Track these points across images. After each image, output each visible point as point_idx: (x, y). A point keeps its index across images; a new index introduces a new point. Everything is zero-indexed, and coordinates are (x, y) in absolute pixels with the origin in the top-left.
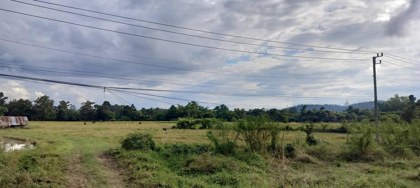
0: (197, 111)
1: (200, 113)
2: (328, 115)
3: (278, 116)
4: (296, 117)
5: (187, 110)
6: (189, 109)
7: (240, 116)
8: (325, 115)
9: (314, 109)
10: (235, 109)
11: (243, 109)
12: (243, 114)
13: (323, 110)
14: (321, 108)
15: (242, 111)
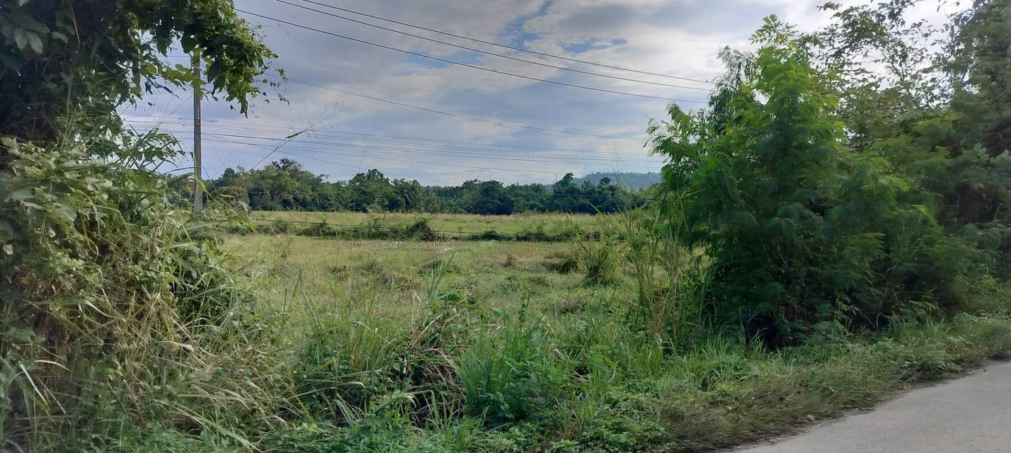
0: (291, 184)
1: (299, 189)
3: (500, 199)
5: (262, 182)
6: (268, 180)
9: (586, 182)
10: (395, 182)
11: (415, 182)
12: (413, 192)
13: (606, 186)
14: (602, 180)
15: (414, 187)
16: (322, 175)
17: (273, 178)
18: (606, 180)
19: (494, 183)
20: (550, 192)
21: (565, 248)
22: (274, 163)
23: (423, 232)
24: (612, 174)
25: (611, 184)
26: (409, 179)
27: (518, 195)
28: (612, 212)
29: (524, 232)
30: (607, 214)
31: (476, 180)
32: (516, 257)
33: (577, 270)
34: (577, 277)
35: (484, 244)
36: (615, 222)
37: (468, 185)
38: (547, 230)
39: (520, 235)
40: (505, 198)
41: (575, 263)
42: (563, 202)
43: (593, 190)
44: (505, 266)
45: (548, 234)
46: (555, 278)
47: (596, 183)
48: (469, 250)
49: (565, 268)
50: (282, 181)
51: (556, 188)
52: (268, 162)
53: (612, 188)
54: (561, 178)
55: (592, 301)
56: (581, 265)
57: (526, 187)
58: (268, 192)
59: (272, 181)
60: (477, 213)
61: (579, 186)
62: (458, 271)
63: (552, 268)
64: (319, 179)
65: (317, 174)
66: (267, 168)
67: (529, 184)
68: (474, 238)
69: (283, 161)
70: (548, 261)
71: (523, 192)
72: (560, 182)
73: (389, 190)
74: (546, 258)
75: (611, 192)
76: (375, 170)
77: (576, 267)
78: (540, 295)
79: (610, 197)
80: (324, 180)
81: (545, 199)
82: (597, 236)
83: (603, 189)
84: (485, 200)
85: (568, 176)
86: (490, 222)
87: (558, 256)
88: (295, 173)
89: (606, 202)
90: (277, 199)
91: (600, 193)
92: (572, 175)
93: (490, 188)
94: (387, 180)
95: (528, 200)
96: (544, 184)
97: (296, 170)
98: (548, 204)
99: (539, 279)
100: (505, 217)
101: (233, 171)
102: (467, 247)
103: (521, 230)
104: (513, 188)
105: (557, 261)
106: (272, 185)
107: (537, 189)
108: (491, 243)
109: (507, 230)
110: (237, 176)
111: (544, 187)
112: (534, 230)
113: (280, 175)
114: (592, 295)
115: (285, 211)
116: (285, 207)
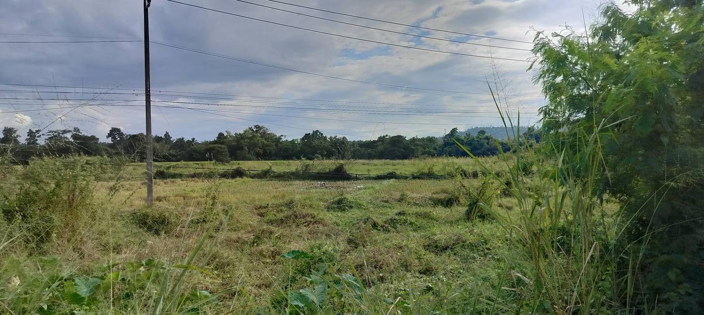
0: (261, 142)
1: (267, 146)
2: (488, 143)
3: (404, 148)
4: (435, 149)
5: (242, 142)
6: (246, 140)
7: (338, 150)
8: (482, 145)
9: (468, 134)
10: (331, 138)
11: (344, 138)
12: (343, 145)
13: (482, 136)
14: (479, 132)
15: (343, 141)
16: (282, 136)
17: (250, 138)
18: (482, 132)
19: (400, 137)
20: (441, 142)
21: (449, 185)
22: (250, 128)
23: (339, 175)
24: (487, 128)
25: (486, 134)
26: (340, 136)
27: (417, 145)
28: (488, 155)
29: (418, 172)
30: (484, 156)
31: (387, 135)
32: (408, 193)
33: (459, 204)
34: (460, 210)
35: (385, 182)
36: (489, 163)
37: (382, 139)
38: (436, 170)
39: (415, 175)
40: (408, 147)
41: (457, 198)
42: (451, 149)
43: (473, 140)
44: (399, 201)
45: (437, 173)
46: (440, 212)
47: (475, 135)
48: (372, 188)
49: (448, 203)
50: (256, 140)
51: (446, 139)
52: (246, 128)
53: (487, 138)
54: (448, 132)
55: (471, 239)
56: (462, 200)
57: (423, 139)
58: (246, 148)
59: (248, 141)
60: (388, 159)
61: (462, 137)
62: (360, 206)
63: (437, 202)
64: (280, 138)
65: (278, 135)
66: (245, 132)
67: (426, 137)
68: (379, 178)
69: (256, 126)
70: (435, 196)
71: (421, 143)
72: (448, 135)
73: (327, 144)
74: (433, 193)
75: (486, 141)
76: (317, 131)
77: (459, 201)
78: (424, 228)
79: (486, 144)
80: (283, 139)
81: (437, 147)
82: (475, 175)
83: (481, 139)
84: (393, 149)
85: (454, 130)
86: (395, 165)
87: (444, 192)
88: (264, 135)
89: (483, 148)
90: (252, 152)
91: (478, 141)
92: (457, 129)
93: (398, 140)
94: (326, 137)
95: (425, 149)
96: (437, 136)
97: (265, 133)
98: (440, 150)
99: (425, 213)
100: (406, 161)
101: (223, 135)
102: (371, 185)
103: (415, 170)
104: (414, 140)
105: (442, 196)
106: (249, 143)
107: (431, 140)
108: (392, 181)
109: (405, 171)
110: (226, 138)
111: (436, 139)
112: (426, 170)
113: (254, 136)
114: (471, 232)
115: (258, 160)
116: (257, 158)
